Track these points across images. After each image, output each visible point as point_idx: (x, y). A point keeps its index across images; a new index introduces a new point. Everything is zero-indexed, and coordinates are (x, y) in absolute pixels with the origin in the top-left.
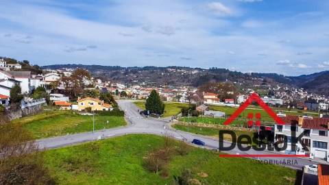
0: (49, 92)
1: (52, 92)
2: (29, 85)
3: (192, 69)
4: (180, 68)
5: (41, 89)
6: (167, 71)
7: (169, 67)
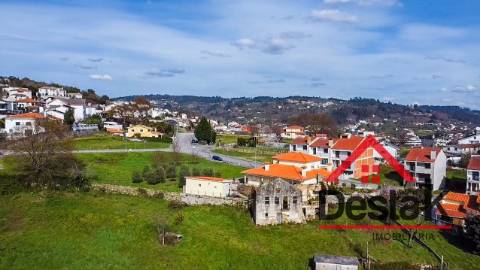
0: (103, 120)
1: (108, 120)
2: (85, 112)
3: (324, 101)
4: (306, 99)
5: (96, 117)
6: (286, 103)
7: (290, 97)
